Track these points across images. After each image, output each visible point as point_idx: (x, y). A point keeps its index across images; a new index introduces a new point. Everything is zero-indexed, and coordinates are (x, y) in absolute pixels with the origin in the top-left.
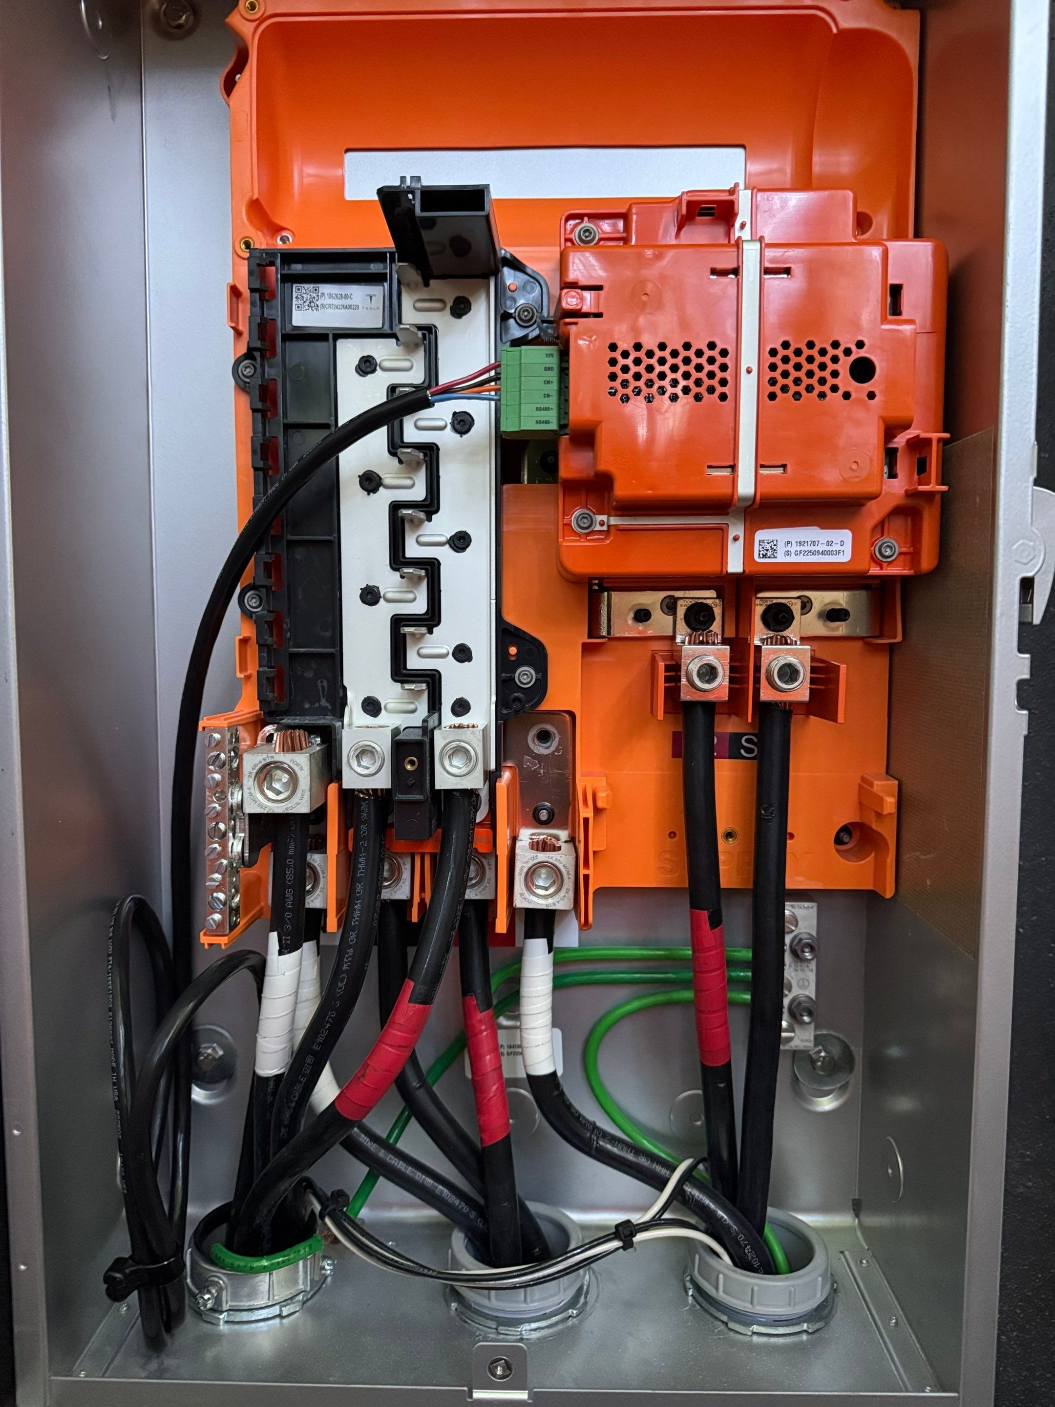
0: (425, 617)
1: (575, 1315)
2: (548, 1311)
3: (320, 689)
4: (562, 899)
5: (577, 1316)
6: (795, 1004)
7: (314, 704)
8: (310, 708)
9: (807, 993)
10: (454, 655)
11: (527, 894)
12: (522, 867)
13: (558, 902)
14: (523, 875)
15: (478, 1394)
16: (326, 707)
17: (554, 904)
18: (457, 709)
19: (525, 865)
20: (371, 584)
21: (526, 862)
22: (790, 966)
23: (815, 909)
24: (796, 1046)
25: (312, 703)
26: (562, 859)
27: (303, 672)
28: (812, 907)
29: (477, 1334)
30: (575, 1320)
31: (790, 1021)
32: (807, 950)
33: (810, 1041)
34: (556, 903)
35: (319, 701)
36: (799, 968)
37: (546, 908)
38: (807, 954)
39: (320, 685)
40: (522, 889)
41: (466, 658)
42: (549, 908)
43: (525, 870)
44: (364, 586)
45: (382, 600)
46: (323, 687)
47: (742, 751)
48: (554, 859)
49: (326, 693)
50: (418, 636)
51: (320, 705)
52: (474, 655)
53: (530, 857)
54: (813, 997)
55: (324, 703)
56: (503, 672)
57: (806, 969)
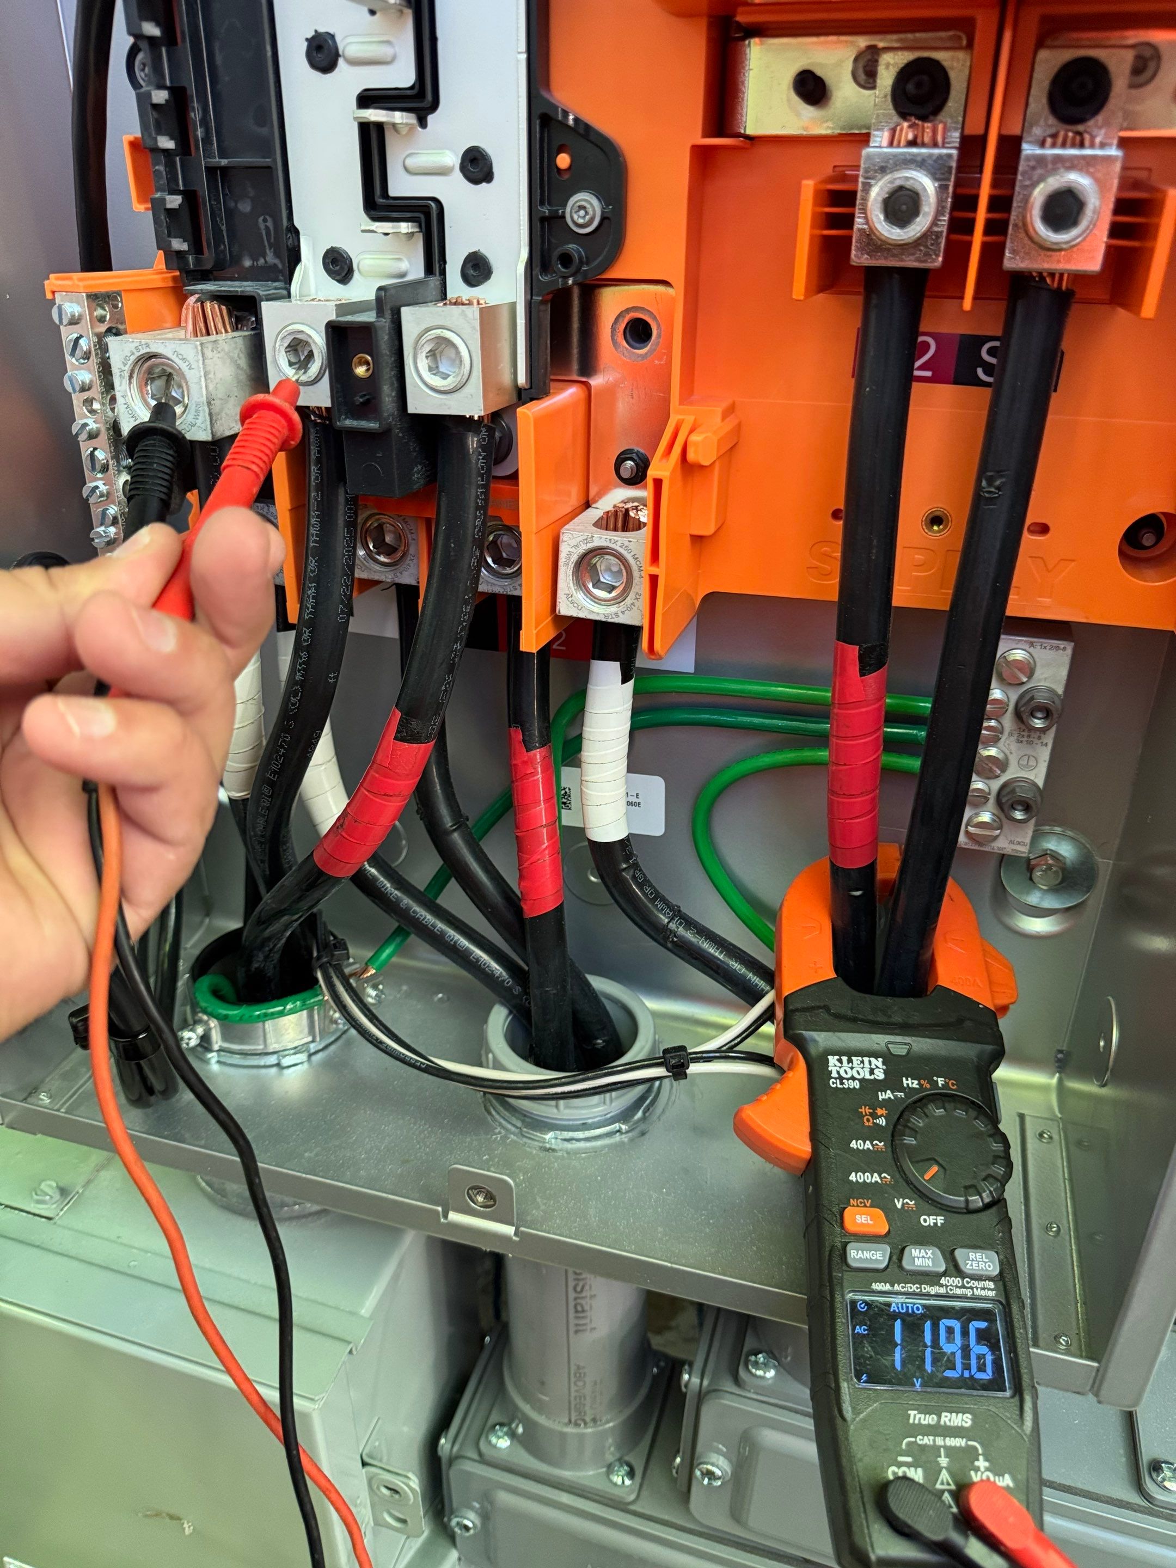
0: (409, 92)
1: (624, 1131)
2: (590, 1121)
3: (264, 233)
4: (629, 609)
5: (627, 1132)
6: (1008, 789)
7: (257, 260)
8: (252, 267)
9: (1031, 776)
10: (463, 169)
11: (580, 596)
12: (570, 554)
13: (623, 613)
14: (571, 566)
15: (454, 1216)
16: (275, 265)
17: (616, 615)
18: (471, 272)
19: (573, 550)
20: (322, 30)
21: (576, 546)
22: (1011, 734)
23: (1069, 651)
24: (999, 849)
25: (255, 259)
26: (631, 546)
27: (236, 203)
28: (1064, 649)
29: (497, 1131)
30: (623, 1136)
31: (995, 812)
32: (1039, 715)
33: (1024, 845)
34: (620, 614)
35: (264, 255)
36: (1025, 739)
37: (604, 619)
38: (1037, 721)
39: (262, 226)
40: (569, 588)
41: (481, 176)
42: (609, 620)
43: (575, 558)
44: (310, 34)
45: (341, 61)
46: (267, 228)
47: (980, 371)
48: (619, 544)
49: (272, 240)
50: (404, 131)
51: (266, 262)
52: (496, 170)
53: (581, 538)
54: (1040, 783)
55: (271, 258)
56: (542, 203)
57: (1036, 741)
